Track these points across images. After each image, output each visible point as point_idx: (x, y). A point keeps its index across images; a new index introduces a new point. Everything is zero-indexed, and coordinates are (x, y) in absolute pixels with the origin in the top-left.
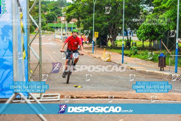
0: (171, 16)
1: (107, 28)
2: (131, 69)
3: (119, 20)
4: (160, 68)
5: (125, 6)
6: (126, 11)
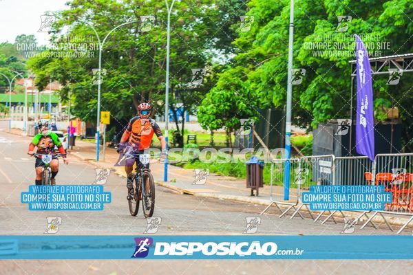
0: (274, 73)
1: (131, 104)
2: (185, 193)
3: (157, 83)
4: (250, 190)
5: (170, 53)
6: (173, 63)
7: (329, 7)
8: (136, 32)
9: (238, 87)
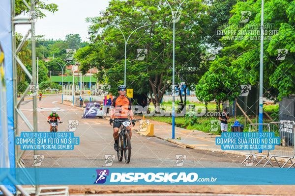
0: (250, 62)
1: (148, 83)
2: (187, 147)
3: (167, 68)
5: (175, 47)
6: (177, 54)
7: (289, 13)
8: (151, 32)
9: (224, 71)
